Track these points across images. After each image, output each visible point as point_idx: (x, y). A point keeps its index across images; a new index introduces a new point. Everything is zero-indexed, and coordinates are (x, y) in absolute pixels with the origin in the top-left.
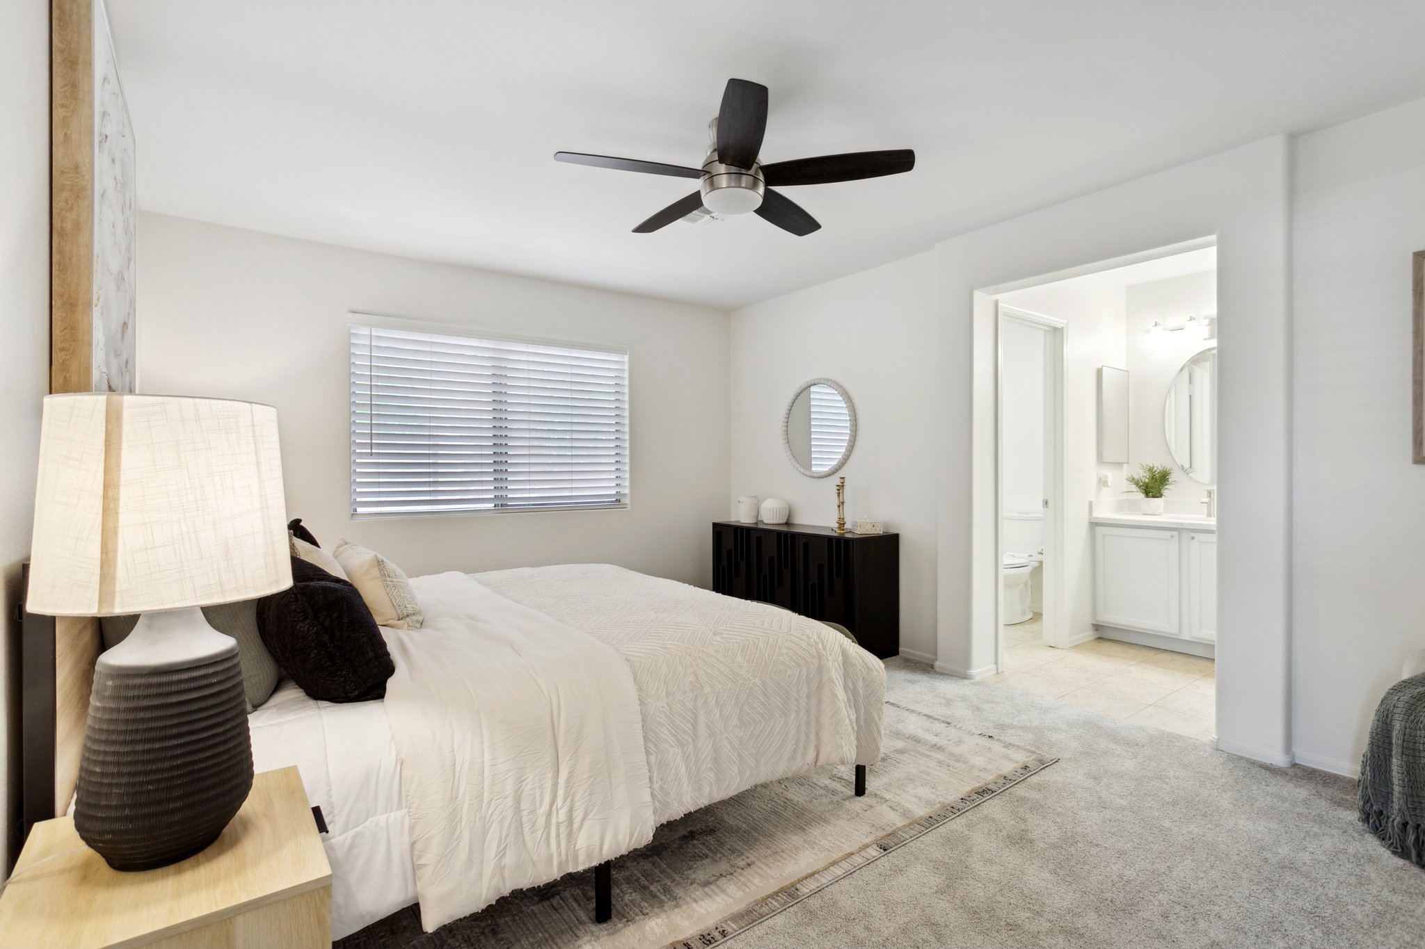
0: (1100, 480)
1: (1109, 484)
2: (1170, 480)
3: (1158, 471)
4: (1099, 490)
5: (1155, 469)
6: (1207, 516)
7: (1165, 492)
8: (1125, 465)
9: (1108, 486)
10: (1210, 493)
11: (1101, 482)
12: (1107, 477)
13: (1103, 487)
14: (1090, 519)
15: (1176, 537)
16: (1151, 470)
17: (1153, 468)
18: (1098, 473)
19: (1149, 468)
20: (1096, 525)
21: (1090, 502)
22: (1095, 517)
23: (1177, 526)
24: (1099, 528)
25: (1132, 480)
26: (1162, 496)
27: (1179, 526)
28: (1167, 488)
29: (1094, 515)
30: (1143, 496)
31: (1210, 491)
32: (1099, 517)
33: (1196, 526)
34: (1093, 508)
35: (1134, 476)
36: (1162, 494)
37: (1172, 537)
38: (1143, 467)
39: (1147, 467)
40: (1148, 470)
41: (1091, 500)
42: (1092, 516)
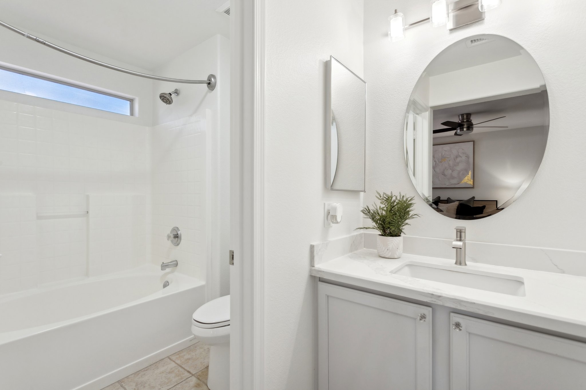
0: (329, 213)
1: (339, 219)
2: (411, 213)
3: (397, 201)
4: (326, 227)
5: (394, 198)
6: (456, 263)
7: (405, 229)
8: (362, 194)
9: (337, 223)
10: (461, 232)
11: (329, 216)
12: (335, 209)
13: (332, 224)
14: (311, 271)
15: (429, 317)
16: (388, 199)
17: (392, 198)
18: (324, 204)
19: (387, 198)
20: (320, 281)
21: (312, 247)
22: (316, 269)
23: (430, 299)
24: (322, 286)
25: (367, 212)
26: (402, 234)
27: (434, 300)
28: (407, 224)
29: (315, 266)
30: (380, 235)
31: (460, 230)
32: (320, 270)
33: (465, 306)
34: (314, 256)
35: (370, 208)
36: (401, 231)
37: (423, 317)
38: (381, 197)
39: (385, 196)
40: (385, 200)
41: (313, 244)
42: (313, 268)
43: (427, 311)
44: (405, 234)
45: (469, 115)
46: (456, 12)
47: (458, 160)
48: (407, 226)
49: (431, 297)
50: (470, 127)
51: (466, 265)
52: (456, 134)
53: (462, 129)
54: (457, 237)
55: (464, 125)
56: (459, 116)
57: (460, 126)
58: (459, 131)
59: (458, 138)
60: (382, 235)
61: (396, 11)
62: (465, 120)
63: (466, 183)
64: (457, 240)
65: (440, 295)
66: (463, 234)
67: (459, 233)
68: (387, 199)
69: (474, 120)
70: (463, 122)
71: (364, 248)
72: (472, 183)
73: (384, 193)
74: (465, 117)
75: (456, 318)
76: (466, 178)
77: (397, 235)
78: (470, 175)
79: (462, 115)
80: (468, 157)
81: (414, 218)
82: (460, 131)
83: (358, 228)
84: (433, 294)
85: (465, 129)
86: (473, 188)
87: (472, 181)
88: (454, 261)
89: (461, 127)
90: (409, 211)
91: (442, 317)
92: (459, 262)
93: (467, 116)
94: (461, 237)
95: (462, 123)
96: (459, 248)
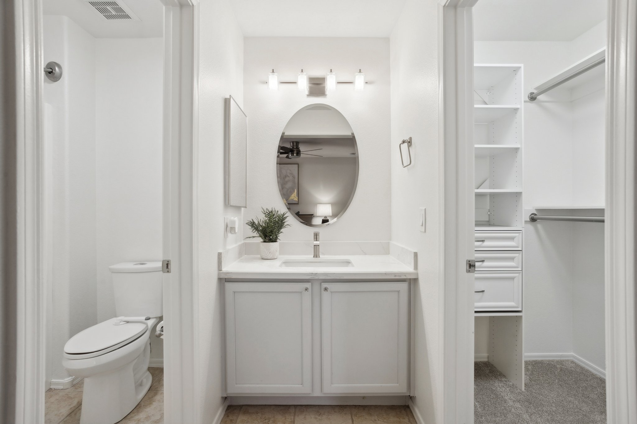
0: (227, 226)
1: (237, 231)
2: (285, 224)
4: (226, 237)
6: (314, 257)
7: (281, 236)
8: (243, 209)
9: (234, 233)
11: (228, 228)
12: (234, 222)
13: (230, 235)
14: (219, 274)
15: (310, 290)
18: (224, 218)
19: (269, 212)
20: (226, 282)
21: (220, 255)
22: (224, 272)
23: (311, 277)
24: (228, 285)
25: (252, 224)
26: (278, 240)
27: (313, 276)
28: (281, 232)
29: (222, 270)
30: (262, 242)
31: (316, 234)
32: (228, 272)
33: (330, 276)
34: (222, 261)
35: (254, 221)
36: (278, 238)
37: (306, 289)
38: (264, 211)
39: (267, 211)
40: (267, 215)
41: (220, 251)
42: (221, 272)
43: (308, 285)
44: (280, 240)
45: (297, 143)
46: (311, 85)
47: (287, 179)
48: (282, 233)
49: (311, 275)
50: (298, 153)
51: (320, 257)
52: (287, 157)
53: (293, 154)
54: (314, 239)
55: (294, 151)
56: (290, 143)
57: (292, 151)
58: (290, 155)
59: (288, 161)
60: (264, 242)
61: (273, 72)
62: (295, 147)
63: (293, 200)
64: (315, 241)
65: (316, 273)
66: (318, 236)
67: (315, 236)
68: (268, 214)
69: (302, 148)
70: (294, 148)
71: (245, 255)
72: (297, 200)
73: (267, 209)
74: (295, 144)
75: (325, 285)
76: (293, 195)
77: (274, 241)
78: (296, 193)
79: (293, 142)
80: (294, 177)
81: (286, 227)
82: (292, 155)
83: (247, 238)
84: (312, 273)
85: (295, 155)
86: (298, 204)
87: (297, 198)
88: (313, 256)
89: (292, 153)
90: (284, 223)
91: (316, 287)
92: (316, 255)
93: (296, 144)
94: (316, 239)
95: (292, 149)
96: (316, 246)
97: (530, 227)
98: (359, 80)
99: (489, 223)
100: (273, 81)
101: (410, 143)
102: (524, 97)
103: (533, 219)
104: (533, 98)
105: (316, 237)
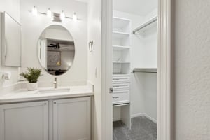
0: (3, 76)
9: (9, 80)
12: (7, 74)
13: (5, 80)
15: (47, 104)
17: (33, 69)
43: (46, 102)
44: (38, 81)
46: (55, 16)
50: (59, 47)
51: (57, 88)
56: (56, 43)
57: (56, 46)
58: (56, 48)
59: (55, 50)
60: (29, 83)
63: (58, 65)
64: (55, 81)
69: (60, 45)
72: (60, 65)
73: (30, 68)
75: (55, 101)
77: (35, 82)
78: (59, 62)
88: (54, 88)
93: (58, 44)
96: (55, 84)
97: (133, 74)
98: (75, 17)
99: (121, 73)
100: (35, 11)
101: (92, 43)
102: (131, 32)
103: (134, 72)
104: (134, 33)
105: (56, 79)
